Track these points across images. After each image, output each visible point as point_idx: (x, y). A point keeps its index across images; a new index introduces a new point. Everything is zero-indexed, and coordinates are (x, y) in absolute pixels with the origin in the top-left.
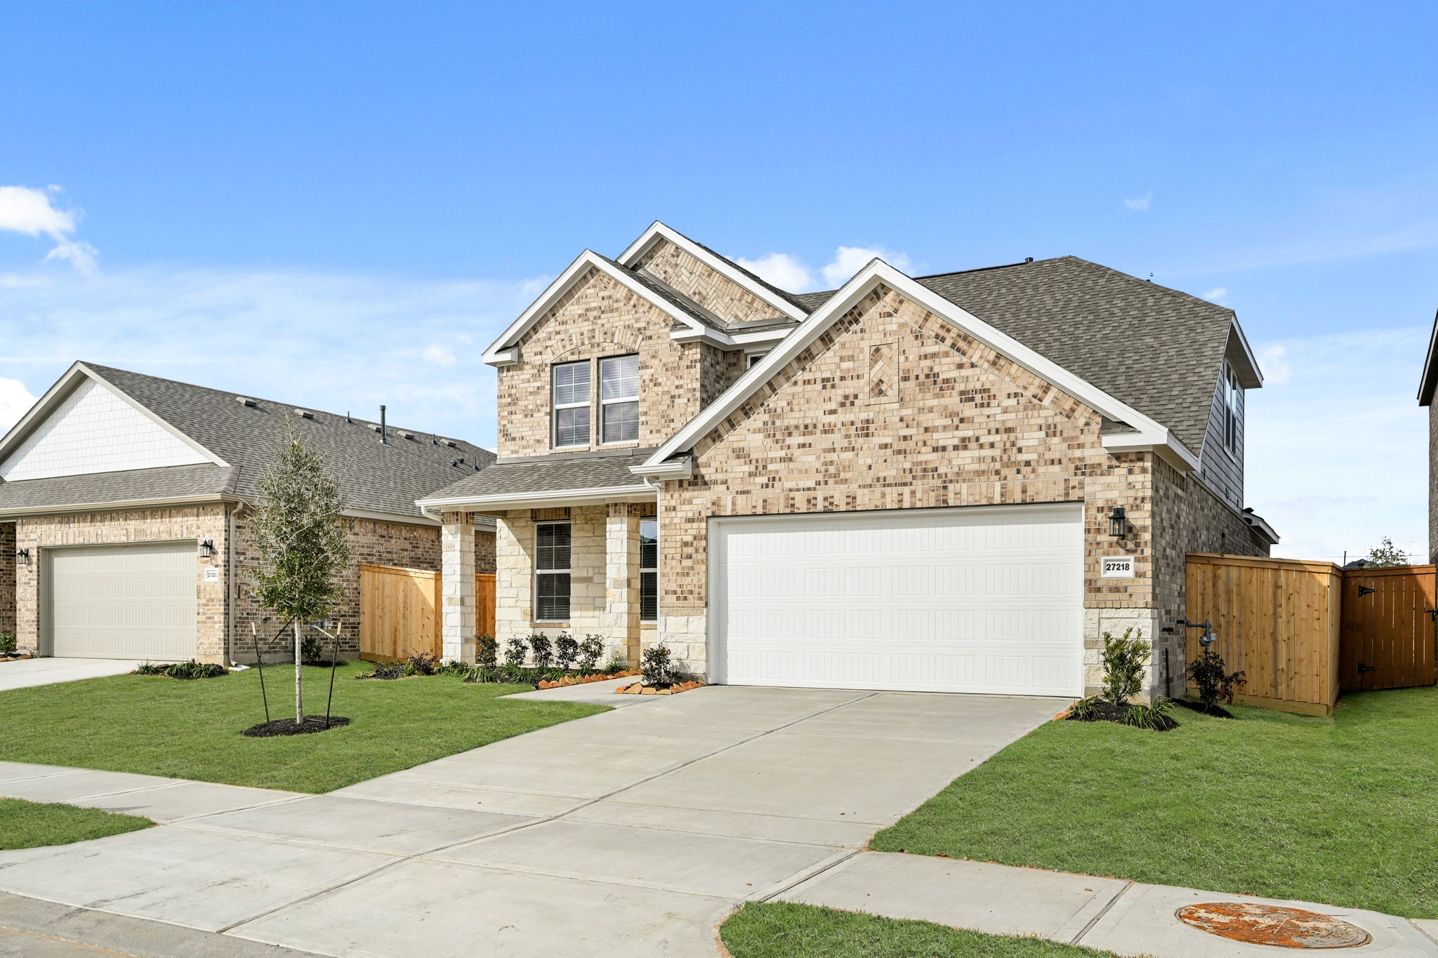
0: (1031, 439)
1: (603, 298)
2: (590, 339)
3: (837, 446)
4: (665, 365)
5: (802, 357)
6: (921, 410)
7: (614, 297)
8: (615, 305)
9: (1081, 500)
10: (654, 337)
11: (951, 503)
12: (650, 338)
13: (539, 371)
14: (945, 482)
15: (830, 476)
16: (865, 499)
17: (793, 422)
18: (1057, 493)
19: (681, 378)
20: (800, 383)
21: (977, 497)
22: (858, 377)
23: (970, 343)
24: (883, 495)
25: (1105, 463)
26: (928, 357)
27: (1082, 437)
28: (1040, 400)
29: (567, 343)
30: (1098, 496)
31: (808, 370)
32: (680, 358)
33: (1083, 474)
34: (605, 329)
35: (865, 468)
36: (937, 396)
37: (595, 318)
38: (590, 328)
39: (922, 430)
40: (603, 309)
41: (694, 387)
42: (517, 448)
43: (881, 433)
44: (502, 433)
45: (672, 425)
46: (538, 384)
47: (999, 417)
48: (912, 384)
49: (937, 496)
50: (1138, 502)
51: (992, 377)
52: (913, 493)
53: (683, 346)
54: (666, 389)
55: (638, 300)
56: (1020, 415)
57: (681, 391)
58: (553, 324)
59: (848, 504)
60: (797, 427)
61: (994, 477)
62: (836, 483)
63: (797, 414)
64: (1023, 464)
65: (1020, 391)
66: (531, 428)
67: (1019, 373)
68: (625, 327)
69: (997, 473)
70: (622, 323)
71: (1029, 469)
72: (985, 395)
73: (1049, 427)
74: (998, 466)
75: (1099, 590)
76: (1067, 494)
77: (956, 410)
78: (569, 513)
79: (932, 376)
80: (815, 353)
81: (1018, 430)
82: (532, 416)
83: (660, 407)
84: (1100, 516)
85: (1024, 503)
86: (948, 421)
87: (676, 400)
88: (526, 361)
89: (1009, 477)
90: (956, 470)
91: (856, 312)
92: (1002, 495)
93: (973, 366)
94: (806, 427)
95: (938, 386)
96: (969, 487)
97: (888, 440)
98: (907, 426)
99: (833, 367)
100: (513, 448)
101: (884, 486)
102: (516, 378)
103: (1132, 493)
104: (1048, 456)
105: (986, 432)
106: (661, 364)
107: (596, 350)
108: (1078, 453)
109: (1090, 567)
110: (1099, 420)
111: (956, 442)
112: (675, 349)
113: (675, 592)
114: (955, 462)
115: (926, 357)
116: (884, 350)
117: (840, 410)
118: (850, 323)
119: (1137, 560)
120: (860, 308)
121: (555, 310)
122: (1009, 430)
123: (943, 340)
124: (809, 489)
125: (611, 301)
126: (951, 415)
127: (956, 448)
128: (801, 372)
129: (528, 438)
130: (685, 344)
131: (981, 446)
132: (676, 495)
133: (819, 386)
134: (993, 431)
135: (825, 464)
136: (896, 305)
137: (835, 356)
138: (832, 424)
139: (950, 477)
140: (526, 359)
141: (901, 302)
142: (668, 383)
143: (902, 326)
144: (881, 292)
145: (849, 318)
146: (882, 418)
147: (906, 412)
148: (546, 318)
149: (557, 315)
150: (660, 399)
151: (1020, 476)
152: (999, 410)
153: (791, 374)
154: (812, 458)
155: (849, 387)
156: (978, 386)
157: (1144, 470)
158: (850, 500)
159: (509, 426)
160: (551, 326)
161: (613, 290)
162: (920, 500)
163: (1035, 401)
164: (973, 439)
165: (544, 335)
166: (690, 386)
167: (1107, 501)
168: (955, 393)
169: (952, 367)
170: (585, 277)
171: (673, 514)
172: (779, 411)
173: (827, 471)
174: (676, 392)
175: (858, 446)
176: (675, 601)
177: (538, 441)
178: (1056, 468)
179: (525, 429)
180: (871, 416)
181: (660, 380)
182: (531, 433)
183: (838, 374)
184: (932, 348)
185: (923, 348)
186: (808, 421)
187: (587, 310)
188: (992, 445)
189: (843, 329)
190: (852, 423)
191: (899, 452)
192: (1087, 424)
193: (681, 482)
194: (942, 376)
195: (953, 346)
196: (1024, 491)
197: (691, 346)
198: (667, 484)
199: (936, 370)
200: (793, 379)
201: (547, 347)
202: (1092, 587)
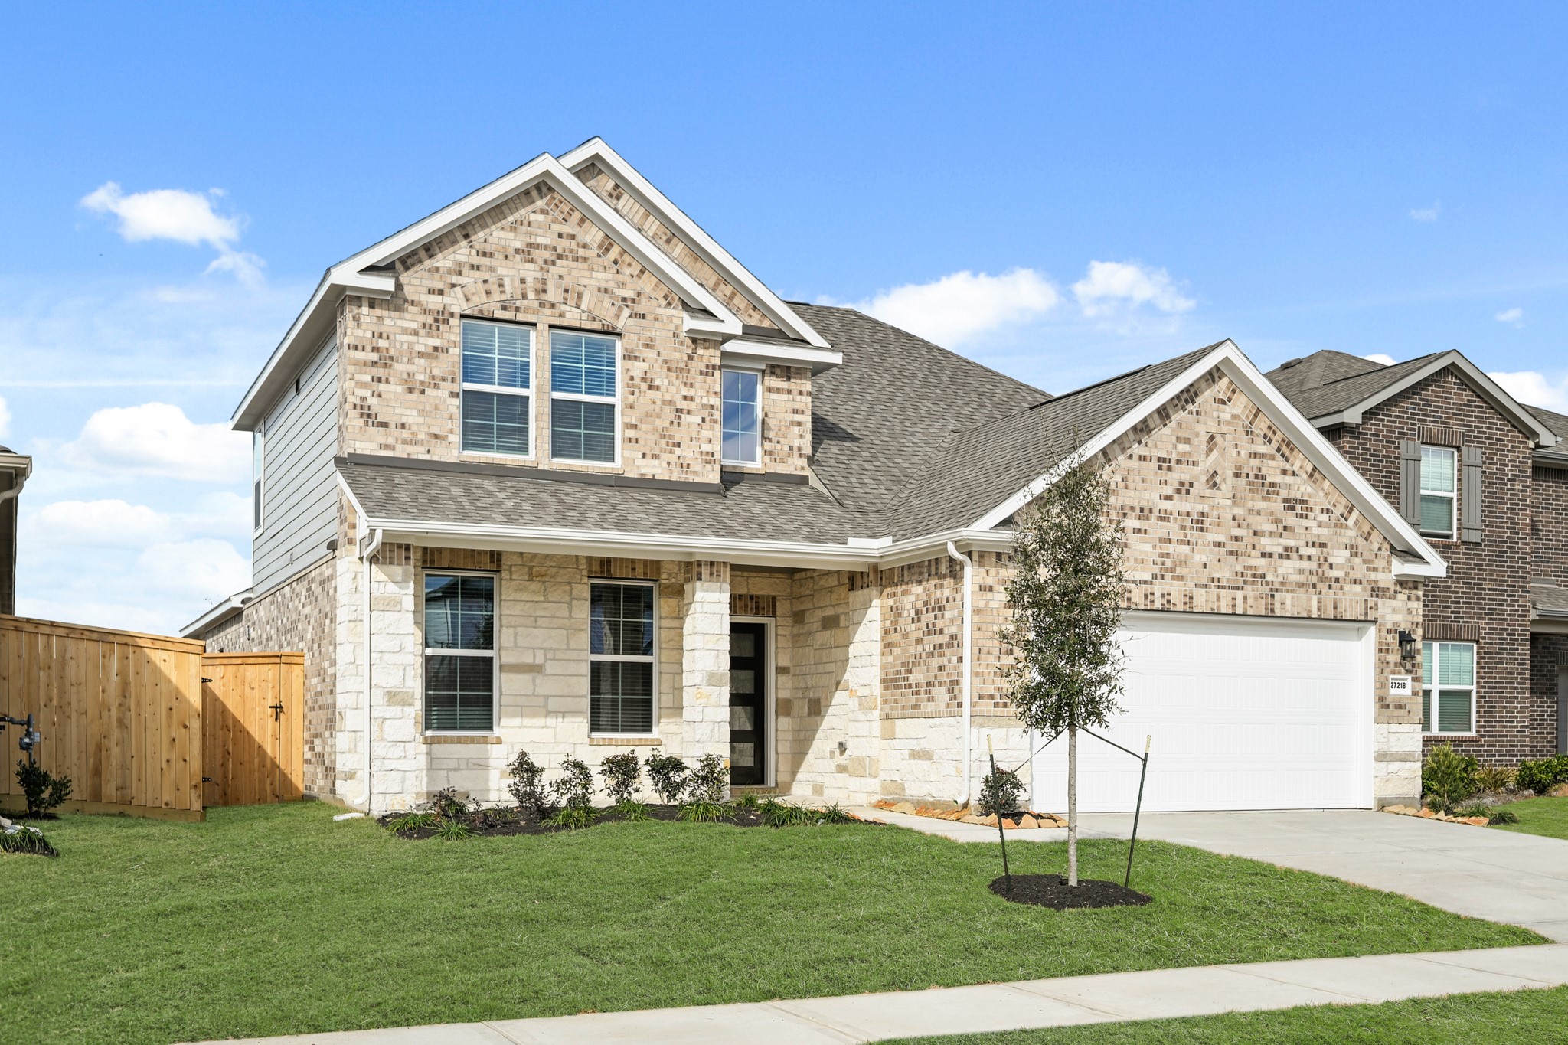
0: (1339, 556)
1: (560, 235)
2: (537, 292)
3: (1174, 538)
4: (665, 362)
5: (1139, 428)
6: (1251, 511)
7: (580, 239)
8: (581, 252)
9: (1375, 622)
10: (648, 317)
11: (1278, 613)
12: (643, 316)
13: (436, 320)
14: (1272, 590)
15: (1167, 570)
16: (1203, 600)
17: (1128, 502)
18: (1357, 612)
19: (692, 385)
20: (1135, 457)
21: (1300, 609)
22: (1194, 463)
23: (1292, 450)
24: (1218, 598)
25: (1392, 588)
26: (1258, 456)
27: (1376, 560)
28: (1346, 520)
29: (495, 288)
30: (1388, 618)
31: (1144, 443)
32: (690, 358)
33: (1377, 596)
34: (564, 283)
35: (1201, 566)
36: (1265, 499)
37: (546, 262)
38: (539, 275)
39: (1252, 534)
40: (560, 251)
41: (712, 403)
42: (391, 441)
43: (1214, 528)
44: (358, 411)
45: (677, 451)
46: (437, 343)
47: (1316, 531)
48: (1243, 481)
49: (1267, 604)
50: (1414, 627)
51: (1309, 490)
52: (1245, 598)
53: (694, 341)
54: (668, 397)
55: (622, 255)
56: (1332, 530)
57: (692, 405)
58: (466, 251)
59: (1185, 603)
60: (1132, 508)
61: (1311, 590)
62: (1173, 578)
63: (1131, 493)
64: (1333, 580)
65: (1330, 507)
66: (422, 413)
67: (1330, 490)
68: (599, 290)
69: (1314, 586)
70: (594, 282)
71: (1338, 585)
72: (1304, 506)
73: (1352, 547)
74: (1314, 579)
75: (1388, 706)
76: (1366, 614)
77: (1279, 516)
78: (499, 560)
79: (1260, 477)
80: (1152, 426)
81: (1329, 546)
82: (423, 392)
83: (658, 422)
84: (1389, 636)
85: (1335, 619)
86: (1273, 527)
87: (683, 416)
88: (410, 297)
89: (1323, 591)
90: (1281, 579)
91: (1192, 391)
92: (1319, 609)
93: (1294, 474)
94: (1142, 510)
95: (1266, 489)
96: (1293, 598)
97: (1221, 538)
98: (1239, 527)
99: (1170, 447)
100: (383, 440)
101: (1219, 587)
102: (388, 321)
103: (1410, 618)
104: (1353, 575)
105: (1304, 543)
106: (660, 359)
107: (548, 311)
108: (1373, 576)
109: (1382, 684)
110: (1388, 547)
111: (1281, 550)
112: (682, 343)
113: (992, 697)
114: (1280, 571)
115: (1255, 455)
116: (1218, 439)
117: (1176, 496)
118: (1187, 401)
119: (1413, 680)
120: (1196, 386)
121: (469, 229)
122: (1323, 545)
123: (1270, 441)
124: (1146, 582)
125: (573, 242)
126: (1278, 521)
127: (1280, 556)
128: (1137, 445)
129: (414, 428)
130: (698, 339)
131: (1301, 558)
132: (993, 571)
133: (1155, 465)
134: (1310, 544)
135: (1162, 555)
136: (1229, 393)
137: (1172, 434)
138: (1168, 512)
139: (1276, 586)
140: (409, 292)
141: (1234, 391)
142: (672, 389)
143: (1235, 417)
144: (1216, 376)
145: (1186, 395)
146: (1215, 513)
147: (1239, 511)
148: (451, 237)
149: (473, 238)
150: (658, 410)
151: (1332, 592)
152: (1314, 524)
153: (1127, 445)
154: (1148, 547)
155: (1183, 473)
156: (1299, 497)
157: (1418, 598)
158: (1187, 600)
159: (373, 401)
160: (462, 253)
161: (578, 228)
162: (1251, 607)
163: (1342, 520)
164: (1294, 550)
165: (449, 264)
166: (705, 401)
167: (1394, 623)
168: (1279, 498)
169: (1278, 472)
170: (527, 193)
171: (989, 595)
172: (1113, 486)
173: (1163, 564)
174: (683, 405)
175: (1193, 540)
176: (993, 708)
177: (436, 437)
178: (1357, 588)
179: (408, 412)
180: (1206, 509)
181: (657, 382)
182: (421, 420)
183: (1174, 456)
184: (1262, 449)
185: (1253, 446)
186: (1144, 504)
187: (530, 245)
188: (1309, 558)
189: (1179, 406)
190: (1188, 514)
191: (1231, 553)
192: (1380, 549)
193: (999, 556)
194: (1269, 480)
195: (1278, 450)
196: (1335, 608)
197: (707, 344)
198: (982, 555)
199: (1264, 472)
200: (1129, 452)
201: (453, 286)
202: (1383, 703)
